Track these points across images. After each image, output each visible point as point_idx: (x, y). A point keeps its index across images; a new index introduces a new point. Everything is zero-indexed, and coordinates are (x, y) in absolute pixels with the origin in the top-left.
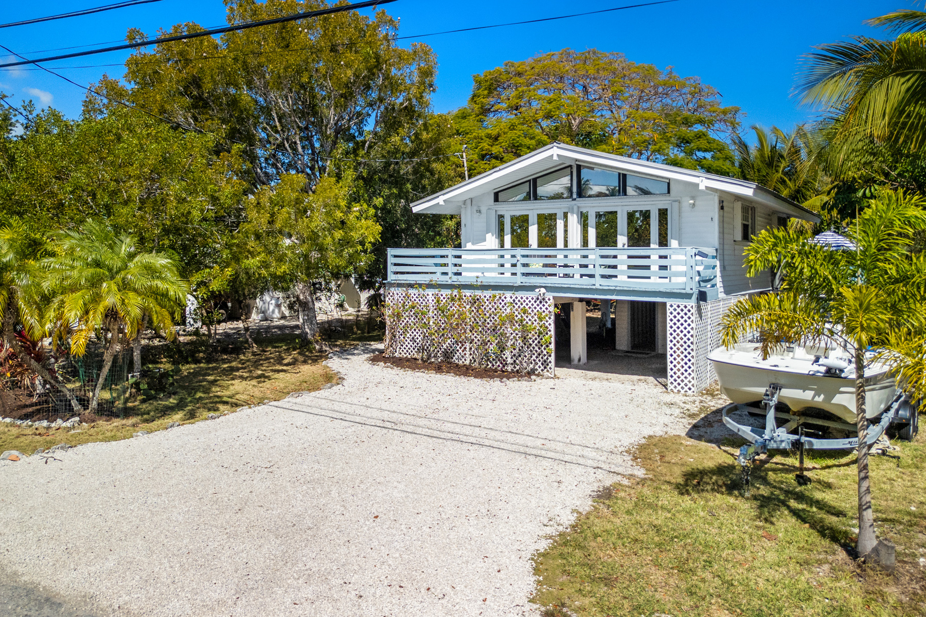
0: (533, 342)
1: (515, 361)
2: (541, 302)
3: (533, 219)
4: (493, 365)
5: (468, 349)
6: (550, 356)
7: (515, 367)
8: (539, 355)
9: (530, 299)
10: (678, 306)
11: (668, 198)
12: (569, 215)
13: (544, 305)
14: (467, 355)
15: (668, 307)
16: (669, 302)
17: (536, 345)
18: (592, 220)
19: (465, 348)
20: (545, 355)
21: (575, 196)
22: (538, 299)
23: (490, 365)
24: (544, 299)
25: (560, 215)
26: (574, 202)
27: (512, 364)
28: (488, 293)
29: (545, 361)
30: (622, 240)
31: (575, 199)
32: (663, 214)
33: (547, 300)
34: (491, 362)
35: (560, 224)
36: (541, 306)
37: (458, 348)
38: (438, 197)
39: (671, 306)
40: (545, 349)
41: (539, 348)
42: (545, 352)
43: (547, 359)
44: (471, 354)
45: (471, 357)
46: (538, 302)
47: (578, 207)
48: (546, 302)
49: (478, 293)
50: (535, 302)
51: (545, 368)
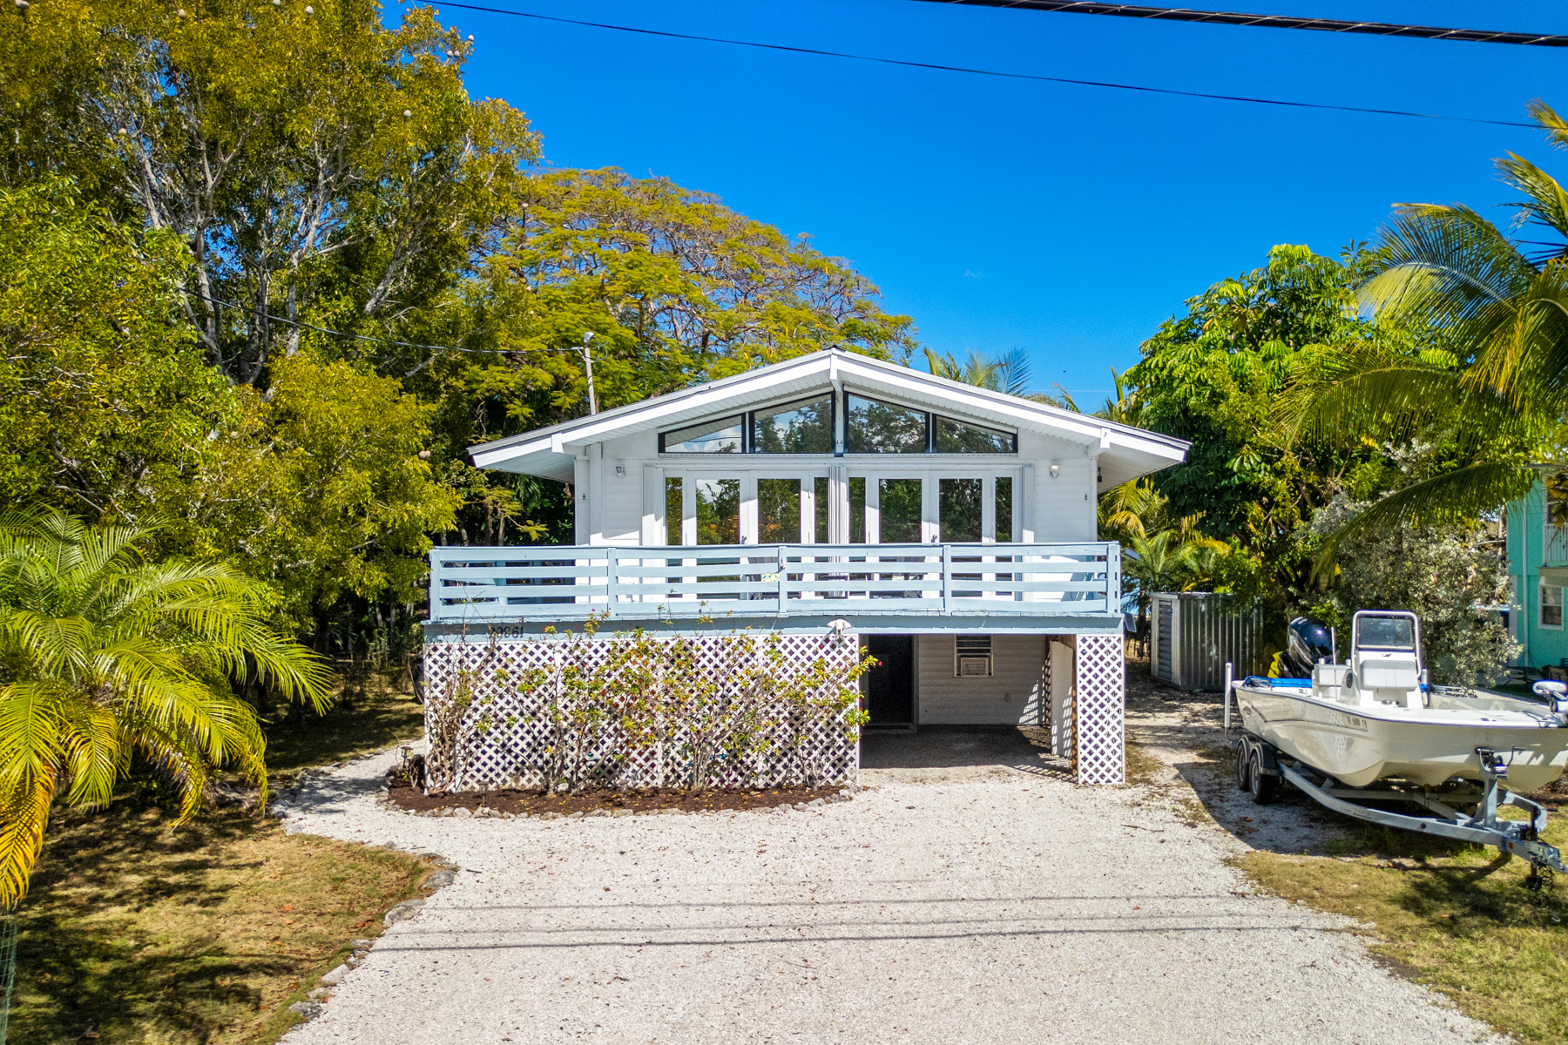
0: (816, 724)
1: (773, 767)
2: (833, 647)
3: (749, 488)
4: (723, 781)
5: (659, 754)
6: (852, 748)
7: (773, 779)
8: (828, 748)
9: (809, 641)
10: (1096, 641)
11: (1015, 461)
12: (832, 483)
13: (840, 653)
14: (658, 768)
15: (1079, 642)
16: (1080, 633)
17: (821, 730)
18: (872, 494)
19: (653, 753)
20: (840, 748)
21: (840, 448)
22: (827, 640)
23: (716, 781)
24: (840, 641)
25: (808, 484)
26: (839, 460)
27: (767, 773)
28: (710, 636)
29: (840, 760)
30: (930, 529)
31: (841, 455)
32: (1004, 487)
33: (846, 641)
34: (717, 775)
35: (808, 501)
36: (833, 653)
37: (634, 754)
38: (550, 435)
39: (1084, 640)
40: (840, 736)
41: (828, 736)
42: (840, 742)
43: (845, 753)
44: (667, 764)
45: (668, 770)
46: (827, 647)
47: (848, 469)
48: (846, 646)
49: (687, 635)
50: (821, 647)
51: (840, 772)
